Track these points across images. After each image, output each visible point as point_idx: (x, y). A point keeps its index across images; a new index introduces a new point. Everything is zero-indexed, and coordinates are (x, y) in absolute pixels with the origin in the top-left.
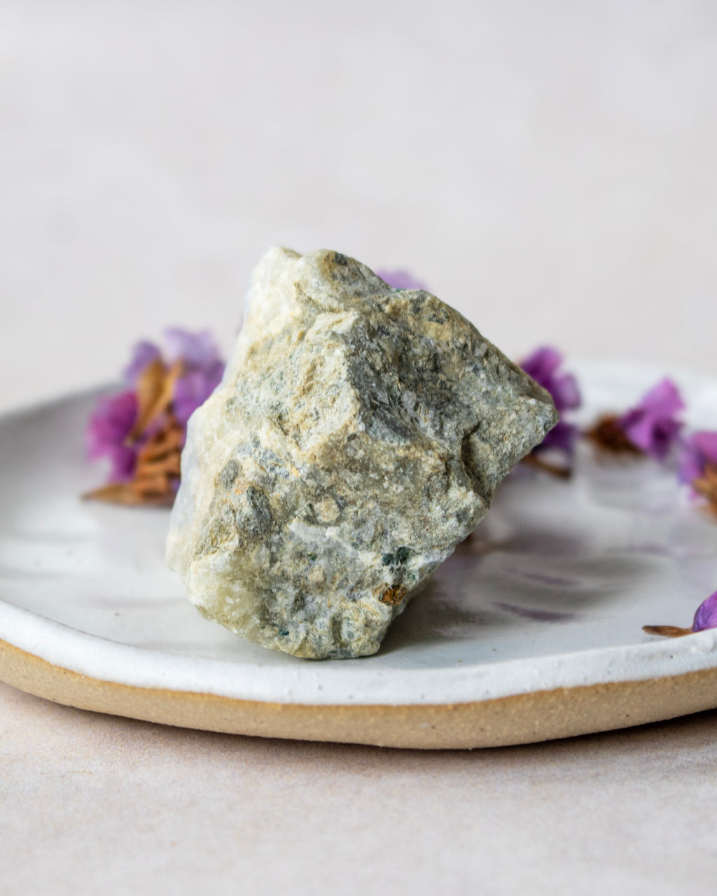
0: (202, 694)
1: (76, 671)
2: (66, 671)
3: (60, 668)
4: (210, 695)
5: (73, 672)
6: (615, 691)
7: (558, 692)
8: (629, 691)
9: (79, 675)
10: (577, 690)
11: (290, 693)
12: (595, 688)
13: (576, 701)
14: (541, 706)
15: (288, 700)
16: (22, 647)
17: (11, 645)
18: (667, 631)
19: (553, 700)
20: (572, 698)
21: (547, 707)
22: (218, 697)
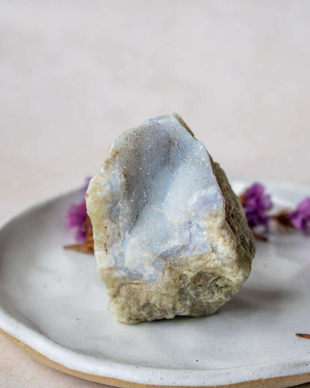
0: (112, 379)
1: (60, 364)
2: (56, 363)
3: (54, 362)
4: (116, 379)
5: (59, 364)
6: (283, 380)
7: (260, 381)
8: (289, 379)
9: (62, 366)
10: (268, 380)
11: (149, 380)
12: (275, 379)
13: (267, 383)
14: (253, 385)
15: (148, 383)
16: (38, 351)
17: (33, 350)
18: (306, 336)
19: (258, 383)
20: (266, 382)
21: (255, 386)
22: (119, 380)
